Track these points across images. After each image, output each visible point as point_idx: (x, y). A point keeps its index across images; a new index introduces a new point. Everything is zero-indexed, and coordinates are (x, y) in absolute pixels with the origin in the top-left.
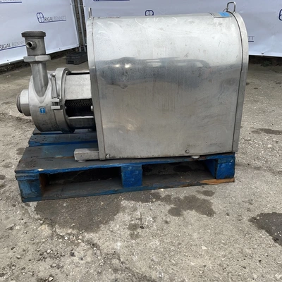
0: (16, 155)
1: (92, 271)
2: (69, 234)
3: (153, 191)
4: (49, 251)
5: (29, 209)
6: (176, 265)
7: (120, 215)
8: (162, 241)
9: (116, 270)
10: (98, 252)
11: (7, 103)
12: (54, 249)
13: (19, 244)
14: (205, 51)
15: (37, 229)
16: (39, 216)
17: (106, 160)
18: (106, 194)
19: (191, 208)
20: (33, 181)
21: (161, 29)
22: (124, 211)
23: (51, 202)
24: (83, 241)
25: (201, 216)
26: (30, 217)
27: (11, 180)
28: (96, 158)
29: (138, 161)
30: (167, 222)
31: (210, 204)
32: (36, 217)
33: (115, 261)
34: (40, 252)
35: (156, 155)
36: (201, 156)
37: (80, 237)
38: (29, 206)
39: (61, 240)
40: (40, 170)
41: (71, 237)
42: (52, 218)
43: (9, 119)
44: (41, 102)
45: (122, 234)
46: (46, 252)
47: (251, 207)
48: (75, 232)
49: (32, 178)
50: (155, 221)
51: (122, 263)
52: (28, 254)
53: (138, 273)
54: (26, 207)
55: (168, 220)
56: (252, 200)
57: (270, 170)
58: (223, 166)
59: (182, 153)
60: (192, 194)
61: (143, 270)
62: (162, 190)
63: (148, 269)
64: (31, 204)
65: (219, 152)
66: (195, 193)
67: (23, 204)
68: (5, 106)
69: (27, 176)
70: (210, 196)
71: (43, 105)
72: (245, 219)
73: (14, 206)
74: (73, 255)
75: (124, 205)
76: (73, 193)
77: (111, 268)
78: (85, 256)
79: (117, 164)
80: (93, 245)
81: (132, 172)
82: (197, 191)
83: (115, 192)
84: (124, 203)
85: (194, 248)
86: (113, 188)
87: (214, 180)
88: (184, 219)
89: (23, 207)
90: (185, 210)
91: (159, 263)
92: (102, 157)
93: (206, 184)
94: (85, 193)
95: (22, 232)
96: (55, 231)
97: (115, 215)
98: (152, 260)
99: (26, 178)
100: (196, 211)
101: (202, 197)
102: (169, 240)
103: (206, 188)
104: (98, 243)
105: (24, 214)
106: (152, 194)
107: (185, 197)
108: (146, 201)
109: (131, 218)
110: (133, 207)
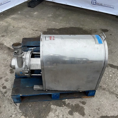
0: (10, 74)
3: (63, 100)
7: (51, 113)
11: (3, 36)
15: (20, 117)
16: (21, 111)
17: (46, 91)
18: (45, 101)
19: (76, 111)
22: (52, 111)
23: (25, 103)
25: (80, 116)
26: (17, 111)
27: (9, 89)
31: (84, 109)
38: (17, 105)
40: (21, 95)
42: (26, 113)
43: (5, 48)
47: (99, 112)
50: (63, 117)
54: (16, 106)
55: (68, 117)
56: (99, 108)
57: (109, 91)
58: (91, 93)
60: (78, 103)
62: (67, 100)
66: (79, 103)
67: (14, 104)
68: (2, 38)
70: (84, 104)
71: (21, 71)
73: (11, 104)
79: (50, 93)
81: (56, 95)
84: (52, 106)
86: (48, 99)
90: (74, 112)
93: (83, 98)
97: (49, 113)
100: (79, 113)
101: (81, 105)
103: (83, 100)
105: (15, 109)
106: (63, 102)
107: (75, 105)
108: (60, 106)
109: (55, 115)
110: (55, 109)
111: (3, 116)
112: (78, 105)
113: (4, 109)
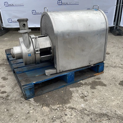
1: (79, 119)
2: (59, 107)
3: (78, 82)
4: (55, 117)
5: (31, 102)
6: (108, 106)
8: (97, 99)
9: (88, 115)
10: (76, 110)
12: (56, 115)
13: (38, 118)
14: (95, 23)
15: (41, 109)
16: (38, 104)
17: (60, 73)
18: (61, 87)
19: (97, 85)
20: (31, 88)
21: (78, 16)
22: (74, 92)
23: (39, 97)
24: (67, 108)
25: (103, 87)
26: (34, 105)
27: (11, 92)
28: (56, 73)
29: (73, 71)
30: (93, 92)
31: (102, 82)
32: (37, 104)
33: (85, 112)
34: (51, 119)
35: (79, 67)
36: (94, 65)
37: (64, 107)
38: (30, 101)
39: (56, 111)
40: (34, 82)
41: (60, 108)
42: (46, 103)
44: (29, 51)
45: (80, 101)
46: (54, 117)
47: (116, 80)
48: (61, 105)
49: (31, 87)
50: (88, 93)
51: (89, 111)
52: (46, 121)
53: (98, 113)
54: (29, 102)
55: (93, 91)
56: (114, 78)
58: (100, 67)
59: (88, 64)
61: (99, 111)
62: (81, 81)
63: (100, 111)
64: (30, 100)
65: (100, 62)
66: (94, 80)
67: (26, 101)
69: (29, 87)
70: (100, 79)
71: (29, 52)
72: (117, 84)
73: (22, 103)
74: (66, 115)
75: (72, 90)
76: (47, 90)
77: (85, 115)
78: (72, 114)
79: (65, 74)
80: (72, 108)
81: (71, 76)
82: (94, 79)
83: (65, 86)
85: (109, 99)
86: (63, 85)
87: (98, 73)
88: (98, 90)
89: (27, 102)
91: (102, 107)
92: (58, 72)
93: (95, 76)
94: (52, 89)
95: (35, 113)
96: (51, 108)
97: (72, 95)
98: (99, 107)
99: (28, 88)
100: (100, 86)
101: (97, 80)
102: (99, 98)
103: (96, 77)
104: (74, 107)
105: (29, 105)
106: (79, 83)
107: (92, 82)
108: (79, 86)
109: (79, 94)
110: (76, 90)
111: (17, 117)
112: (95, 81)
113: (15, 110)
